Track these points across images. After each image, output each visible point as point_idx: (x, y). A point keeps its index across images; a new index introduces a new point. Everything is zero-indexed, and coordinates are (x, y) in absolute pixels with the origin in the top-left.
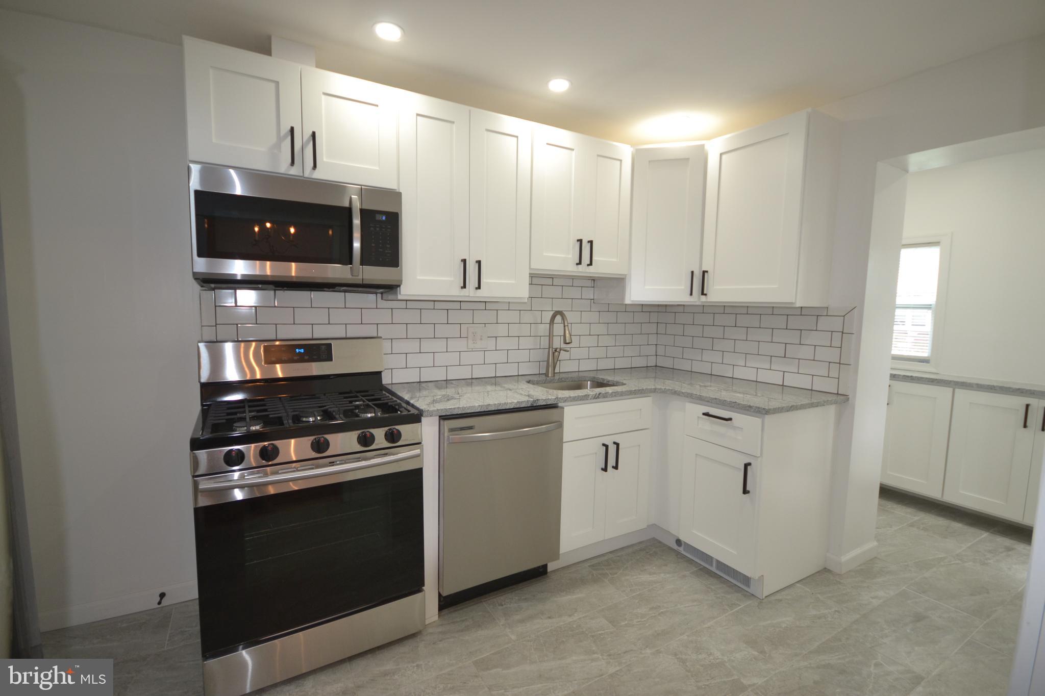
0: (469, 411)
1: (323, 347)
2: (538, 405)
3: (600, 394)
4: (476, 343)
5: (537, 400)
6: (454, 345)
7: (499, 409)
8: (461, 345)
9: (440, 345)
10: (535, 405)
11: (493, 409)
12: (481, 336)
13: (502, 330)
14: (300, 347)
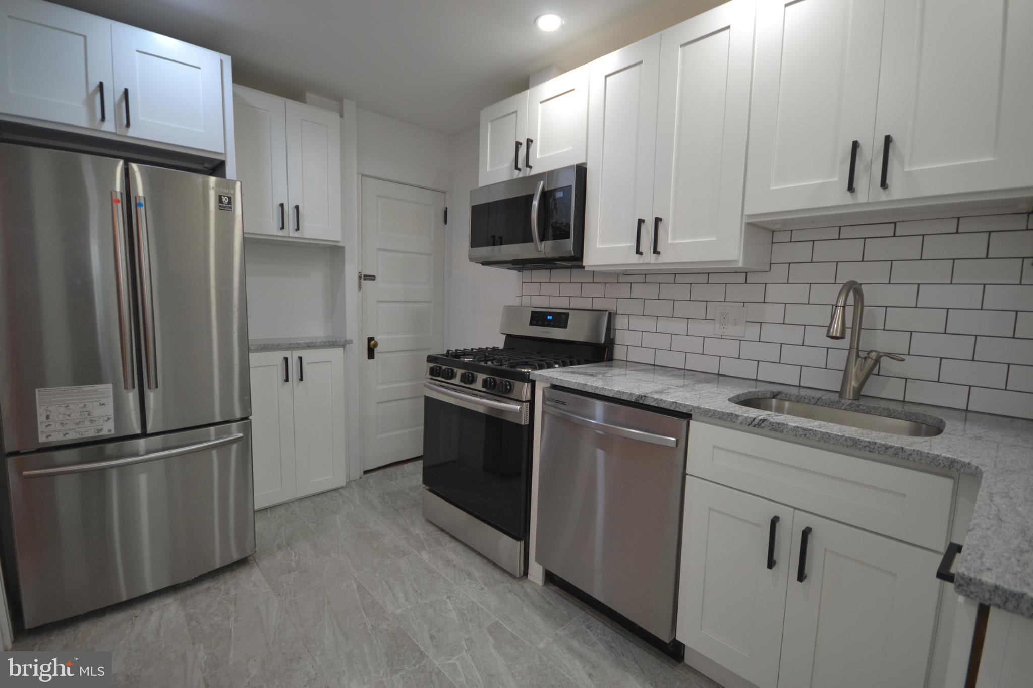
0: (566, 385)
1: (564, 316)
2: (645, 403)
3: (763, 421)
4: (726, 328)
5: (645, 396)
6: (697, 328)
7: (596, 392)
8: (707, 329)
9: (678, 326)
10: (641, 402)
11: (590, 391)
12: (736, 319)
13: (773, 313)
14: (550, 314)
